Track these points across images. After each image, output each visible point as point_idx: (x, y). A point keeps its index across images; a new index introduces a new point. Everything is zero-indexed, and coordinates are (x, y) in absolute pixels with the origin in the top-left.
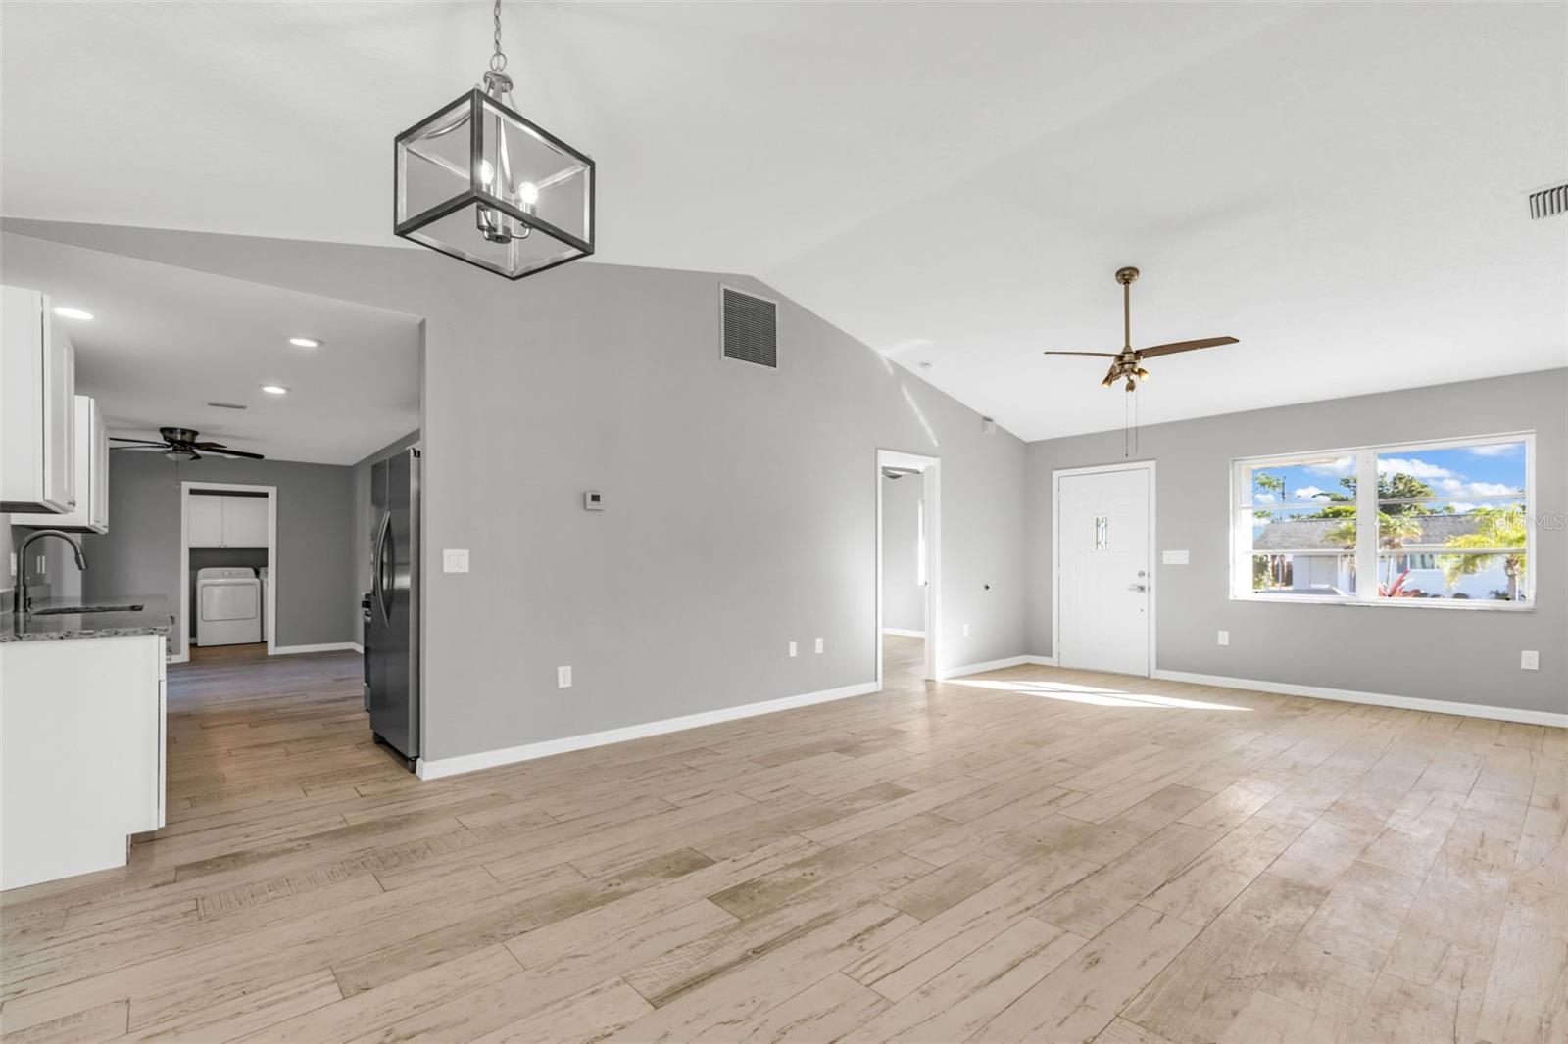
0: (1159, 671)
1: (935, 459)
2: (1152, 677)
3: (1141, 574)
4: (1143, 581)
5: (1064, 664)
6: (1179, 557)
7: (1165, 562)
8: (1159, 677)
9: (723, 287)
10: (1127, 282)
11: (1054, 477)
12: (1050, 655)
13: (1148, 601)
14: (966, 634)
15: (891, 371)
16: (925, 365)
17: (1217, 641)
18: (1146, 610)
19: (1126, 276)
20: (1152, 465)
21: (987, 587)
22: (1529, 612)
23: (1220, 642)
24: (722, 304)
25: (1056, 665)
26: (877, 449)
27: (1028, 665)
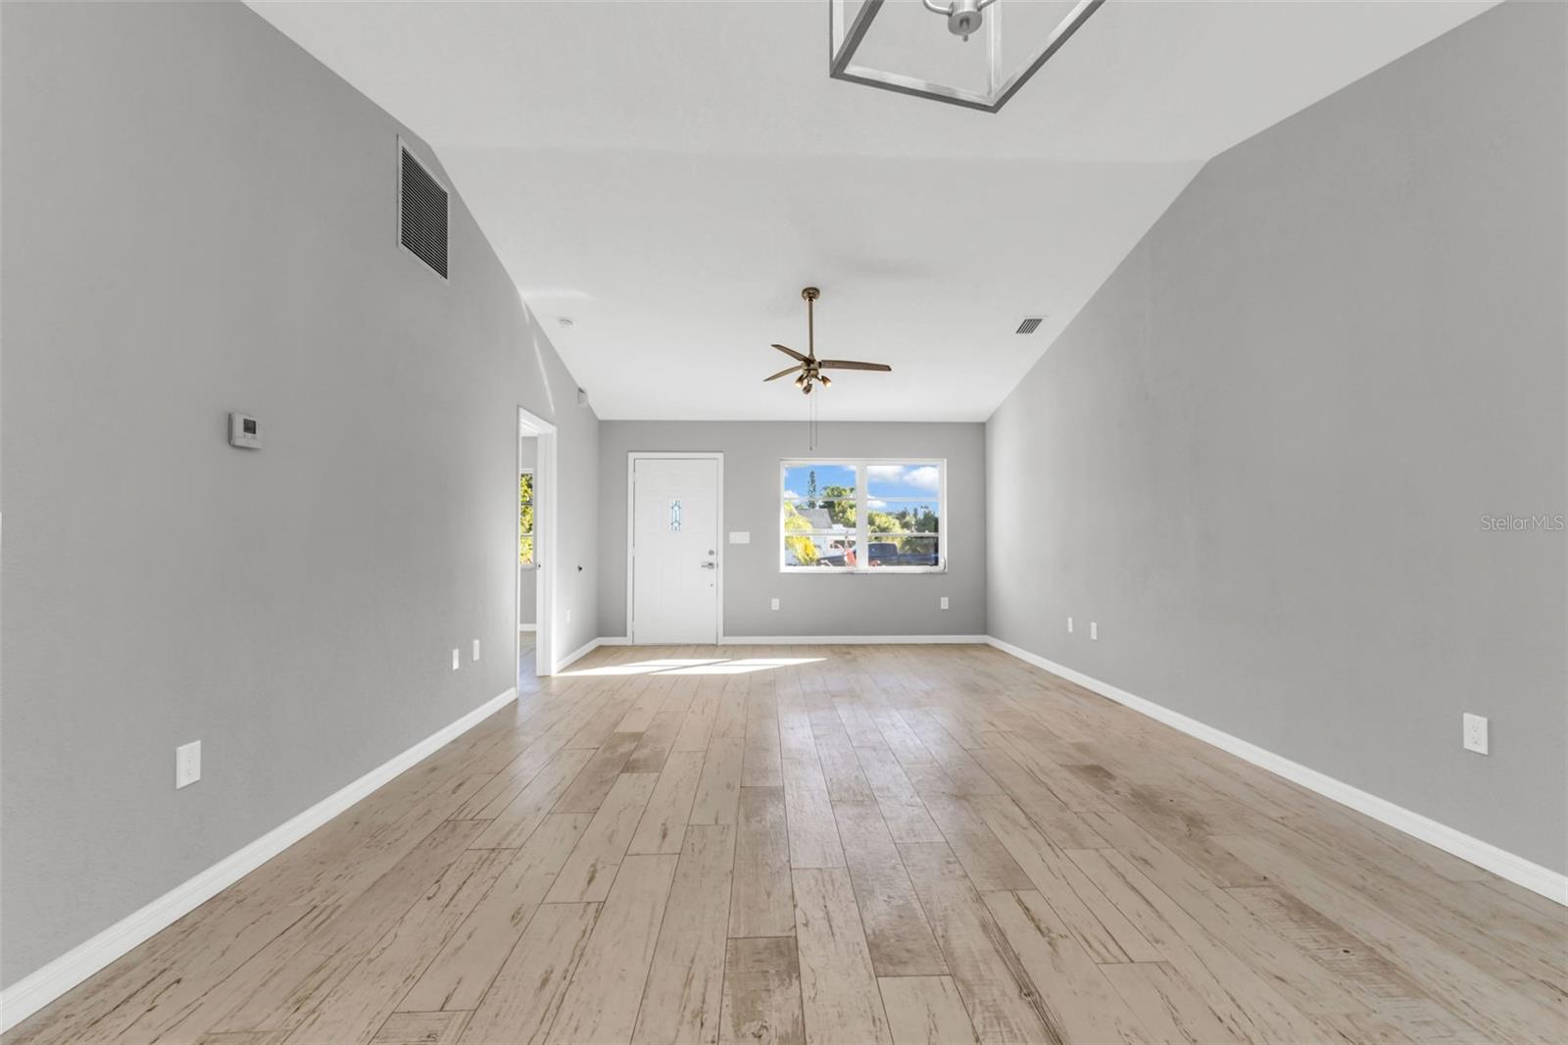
0: (726, 638)
1: (551, 426)
2: (720, 643)
3: (711, 553)
4: (712, 559)
5: (637, 642)
6: (741, 538)
7: (732, 542)
8: (726, 643)
9: (402, 143)
10: (811, 300)
11: (630, 458)
12: (625, 635)
13: (716, 576)
14: (568, 620)
15: (528, 320)
16: (566, 321)
17: (770, 607)
18: (715, 585)
19: (811, 294)
20: (720, 456)
21: (581, 569)
22: (943, 573)
23: (773, 608)
24: (401, 166)
25: (630, 643)
26: (518, 406)
27: (600, 647)
